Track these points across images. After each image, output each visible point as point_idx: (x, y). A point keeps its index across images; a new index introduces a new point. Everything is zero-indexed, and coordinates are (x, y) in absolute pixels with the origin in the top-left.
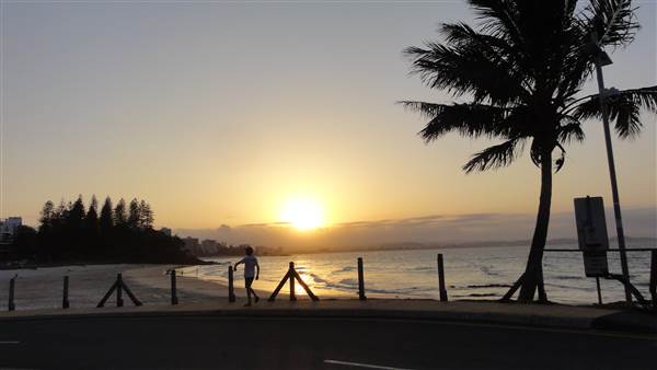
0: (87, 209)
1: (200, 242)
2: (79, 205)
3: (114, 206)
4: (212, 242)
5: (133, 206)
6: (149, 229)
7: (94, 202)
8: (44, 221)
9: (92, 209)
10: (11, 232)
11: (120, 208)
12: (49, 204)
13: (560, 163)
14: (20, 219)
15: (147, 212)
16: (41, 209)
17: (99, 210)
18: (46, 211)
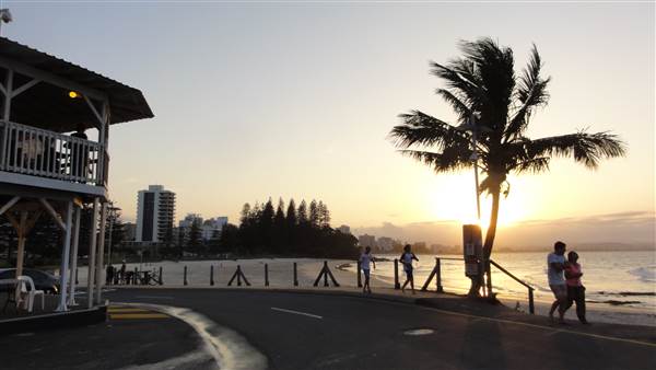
0: (276, 210)
1: (376, 239)
2: (269, 206)
3: (297, 207)
4: (388, 239)
5: (313, 206)
6: (327, 228)
7: (281, 203)
8: (245, 221)
9: (280, 210)
10: (220, 229)
11: (302, 208)
12: (247, 206)
13: (506, 192)
14: (226, 218)
15: (325, 212)
16: (241, 210)
17: (285, 210)
18: (245, 212)
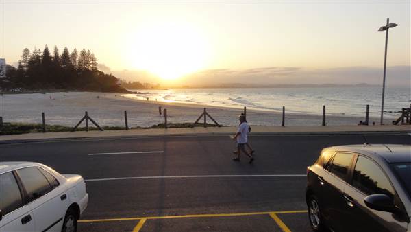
0: (52, 55)
2: (46, 52)
3: (70, 53)
5: (83, 54)
7: (56, 50)
12: (26, 51)
14: (4, 60)
15: (92, 58)
17: (60, 55)
18: (25, 55)
